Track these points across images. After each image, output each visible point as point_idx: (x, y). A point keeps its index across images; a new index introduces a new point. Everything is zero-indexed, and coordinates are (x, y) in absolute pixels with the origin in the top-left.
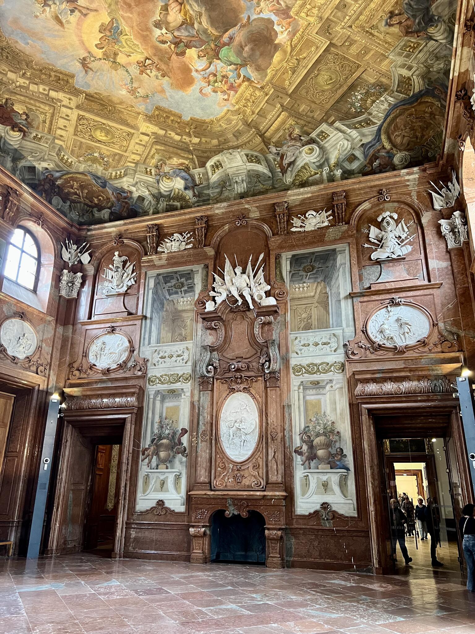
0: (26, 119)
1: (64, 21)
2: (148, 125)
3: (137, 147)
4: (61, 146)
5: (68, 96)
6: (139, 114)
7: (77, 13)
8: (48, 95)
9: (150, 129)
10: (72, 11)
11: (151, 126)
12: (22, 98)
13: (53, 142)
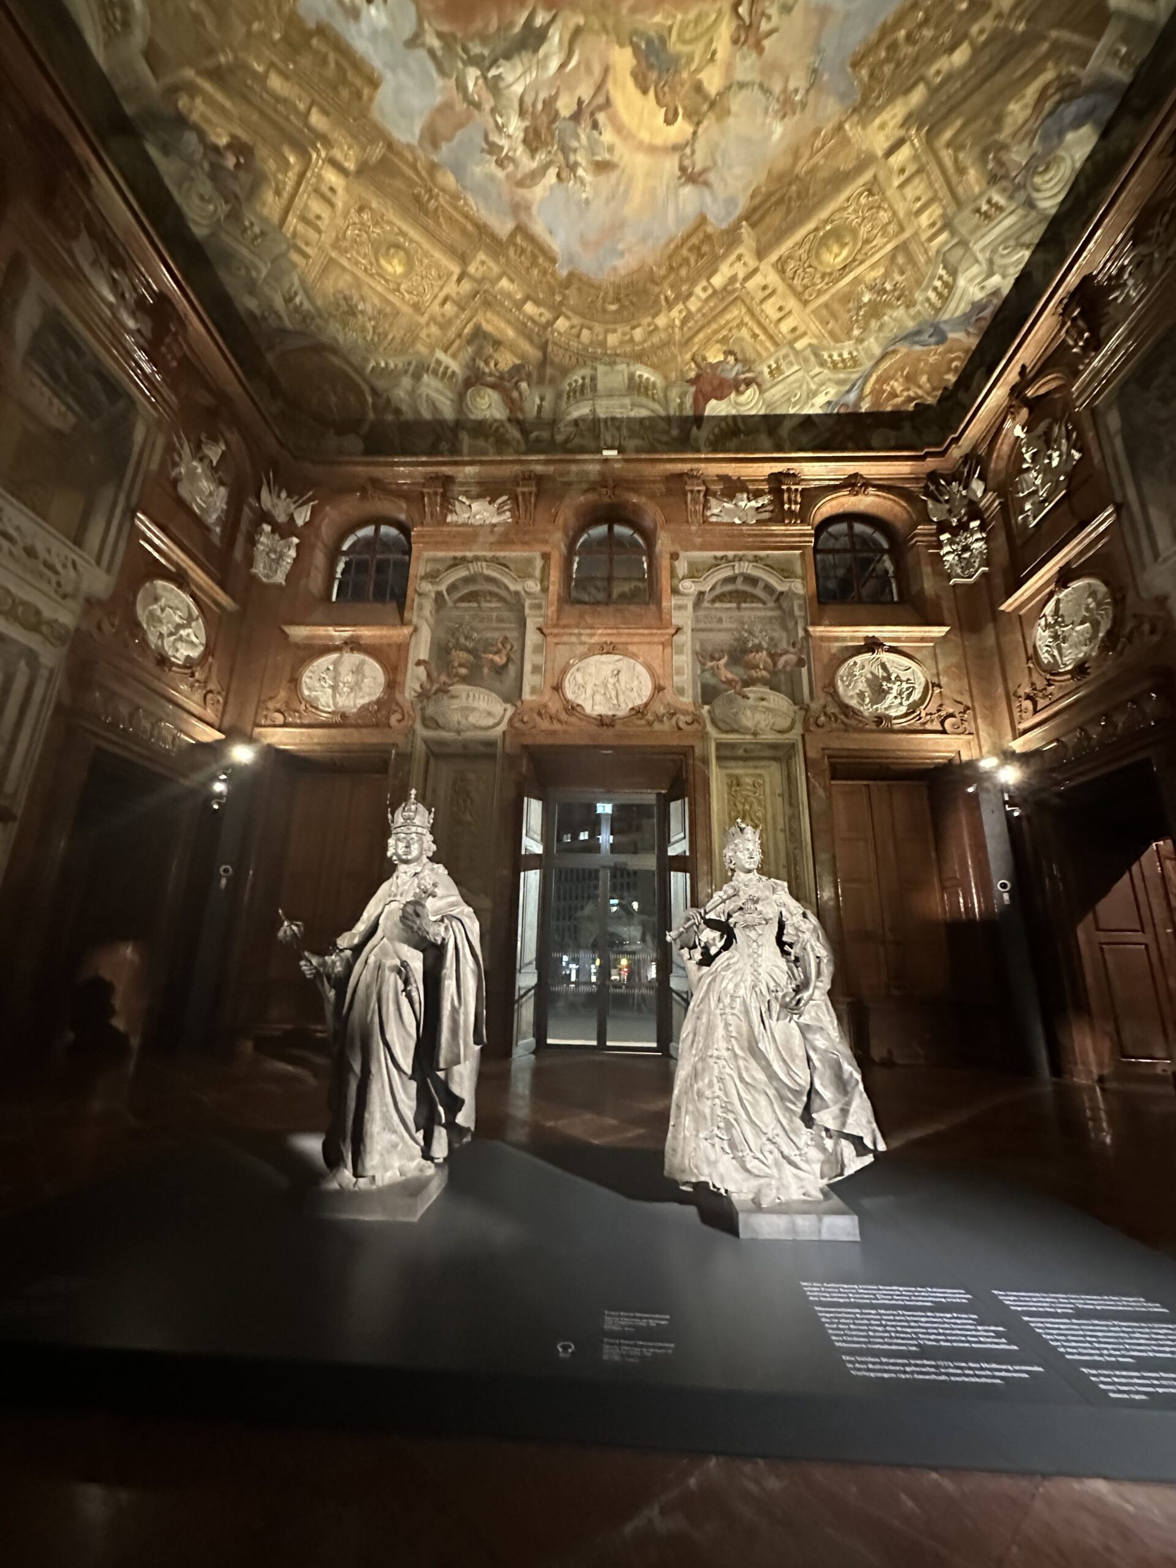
0: (736, 360)
1: (607, 156)
2: (877, 122)
3: (910, 192)
4: (810, 345)
5: (733, 257)
6: (840, 128)
7: (601, 117)
8: (715, 292)
9: (891, 124)
10: (595, 126)
11: (885, 116)
12: (701, 335)
13: (797, 353)
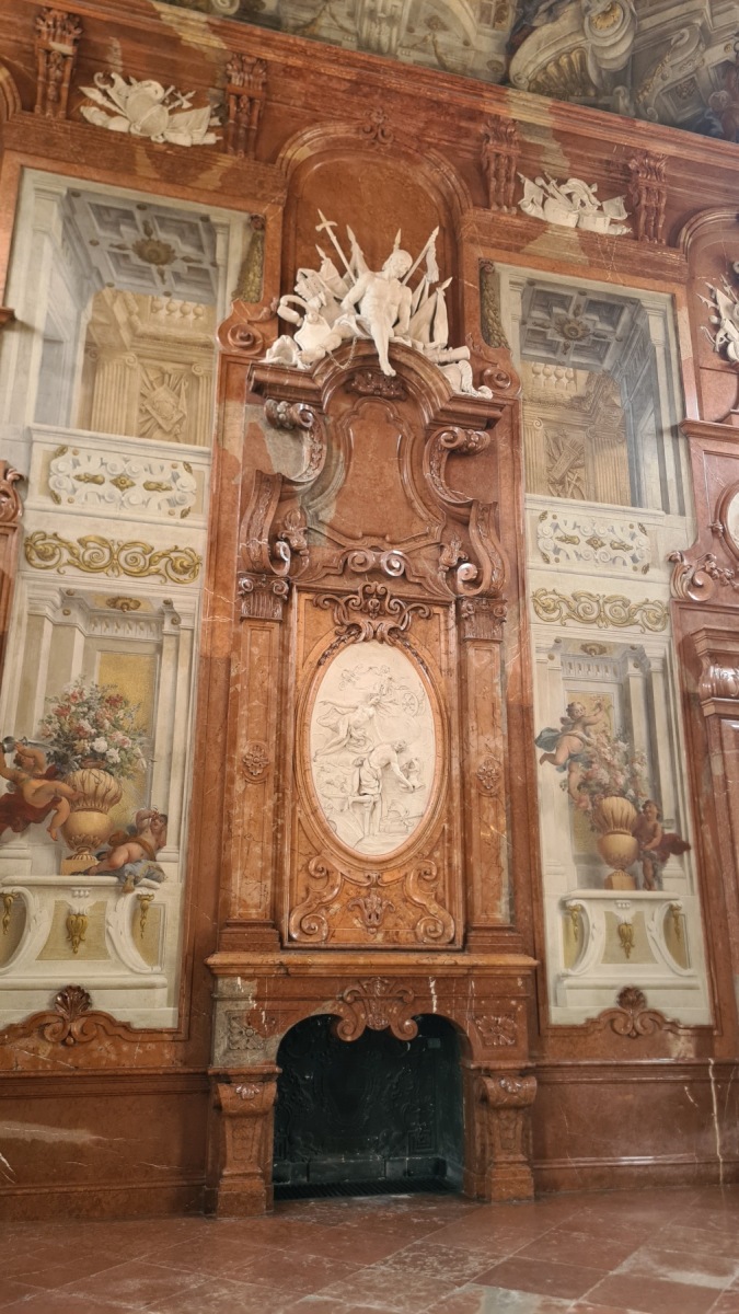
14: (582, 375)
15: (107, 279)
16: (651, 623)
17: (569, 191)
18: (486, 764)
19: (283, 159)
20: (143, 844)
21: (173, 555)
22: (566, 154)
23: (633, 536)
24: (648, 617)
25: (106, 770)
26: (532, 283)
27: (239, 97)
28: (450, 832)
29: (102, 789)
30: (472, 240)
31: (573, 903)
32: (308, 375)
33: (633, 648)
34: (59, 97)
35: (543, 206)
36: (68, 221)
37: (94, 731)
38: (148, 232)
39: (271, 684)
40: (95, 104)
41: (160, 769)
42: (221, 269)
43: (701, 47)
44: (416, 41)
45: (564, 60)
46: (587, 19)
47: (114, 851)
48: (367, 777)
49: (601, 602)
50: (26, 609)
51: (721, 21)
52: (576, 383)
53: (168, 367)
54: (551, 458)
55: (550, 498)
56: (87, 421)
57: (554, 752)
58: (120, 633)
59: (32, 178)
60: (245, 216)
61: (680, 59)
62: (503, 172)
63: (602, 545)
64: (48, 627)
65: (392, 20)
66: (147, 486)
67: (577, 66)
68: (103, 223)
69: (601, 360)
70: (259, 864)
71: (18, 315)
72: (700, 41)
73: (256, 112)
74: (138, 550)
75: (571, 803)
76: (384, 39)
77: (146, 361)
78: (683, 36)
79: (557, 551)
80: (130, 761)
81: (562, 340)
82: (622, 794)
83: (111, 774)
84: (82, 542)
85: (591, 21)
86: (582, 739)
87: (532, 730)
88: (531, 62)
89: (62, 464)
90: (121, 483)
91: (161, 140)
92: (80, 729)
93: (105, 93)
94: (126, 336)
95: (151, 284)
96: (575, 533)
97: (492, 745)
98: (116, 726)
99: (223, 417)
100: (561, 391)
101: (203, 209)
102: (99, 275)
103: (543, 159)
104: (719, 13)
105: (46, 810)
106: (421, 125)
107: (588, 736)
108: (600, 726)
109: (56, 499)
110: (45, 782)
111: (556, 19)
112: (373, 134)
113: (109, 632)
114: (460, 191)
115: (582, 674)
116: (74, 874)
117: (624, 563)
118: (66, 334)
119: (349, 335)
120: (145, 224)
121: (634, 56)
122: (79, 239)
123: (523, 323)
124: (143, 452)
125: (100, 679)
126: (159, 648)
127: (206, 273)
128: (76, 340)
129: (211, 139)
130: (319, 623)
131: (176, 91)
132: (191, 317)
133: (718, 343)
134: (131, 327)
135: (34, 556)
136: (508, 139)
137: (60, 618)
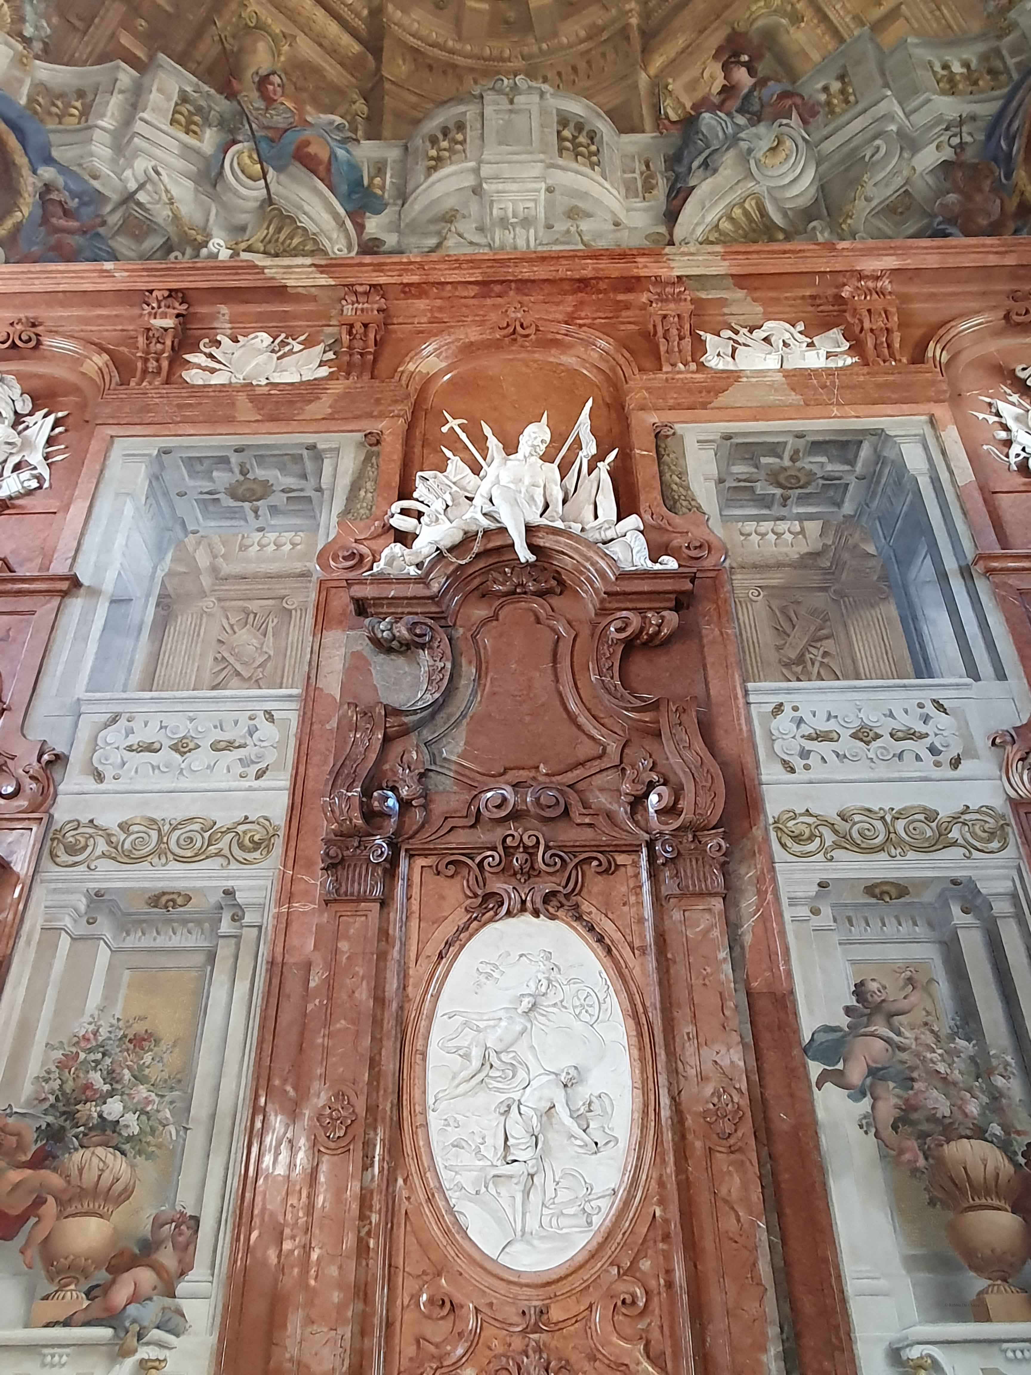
14: (813, 527)
15: (190, 528)
16: (980, 840)
17: (765, 335)
18: (716, 1093)
19: (402, 372)
20: (157, 1268)
21: (240, 829)
22: (755, 300)
23: (926, 719)
24: (973, 835)
25: (116, 1148)
26: (728, 437)
27: (351, 326)
28: (666, 1221)
29: (107, 1178)
30: (642, 408)
31: (914, 1353)
32: (422, 580)
33: (955, 882)
34: (160, 368)
35: (733, 357)
36: (155, 478)
37: (107, 1087)
38: (244, 473)
39: (363, 995)
40: (199, 367)
41: (195, 1139)
42: (327, 494)
43: (906, 155)
44: (557, 236)
45: (737, 212)
46: (752, 162)
47: (113, 1282)
48: (517, 1131)
49: (888, 818)
50: (40, 923)
51: (921, 118)
52: (805, 537)
53: (254, 606)
54: (781, 632)
55: (785, 685)
56: (149, 683)
57: (840, 1066)
58: (161, 941)
59: (120, 446)
60: (359, 436)
61: (883, 174)
62: (674, 332)
63: (878, 736)
64: (65, 942)
65: (526, 222)
66: (215, 747)
67: (755, 215)
68: (193, 474)
69: (839, 505)
70: (336, 1297)
71: (84, 579)
72: (902, 149)
73: (372, 336)
74: (197, 827)
75: (883, 1157)
76: (521, 243)
77: (228, 604)
78: (878, 149)
79: (805, 754)
80: (153, 1131)
81: (778, 491)
82: (980, 1133)
83: (123, 1153)
84: (124, 827)
85: (757, 163)
86: (887, 1040)
87: (797, 1031)
88: (697, 224)
89: (112, 735)
90: (182, 747)
91: (264, 382)
92: (89, 1086)
93: (211, 356)
94: (206, 581)
95: (242, 523)
96: (832, 725)
97: (725, 1062)
98: (139, 1078)
99: (317, 652)
100: (785, 550)
101: (310, 439)
102: (183, 524)
103: (726, 310)
104: (915, 111)
105: (23, 1219)
106: (570, 309)
107: (899, 1034)
108: (919, 1015)
109: (99, 777)
110: (29, 1172)
111: (715, 171)
112: (511, 329)
113: (146, 942)
114: (622, 361)
115: (870, 934)
116: (47, 1325)
117: (918, 758)
118: (136, 591)
119: (474, 528)
120: (242, 465)
121: (823, 188)
122: (166, 494)
123: (721, 481)
124: (213, 707)
125: (124, 1009)
126: (211, 957)
127: (309, 499)
128: (148, 596)
129: (324, 372)
130: (442, 897)
131: (287, 338)
132: (288, 547)
133: (1013, 460)
134: (214, 570)
135: (60, 851)
136: (677, 299)
137: (83, 929)
